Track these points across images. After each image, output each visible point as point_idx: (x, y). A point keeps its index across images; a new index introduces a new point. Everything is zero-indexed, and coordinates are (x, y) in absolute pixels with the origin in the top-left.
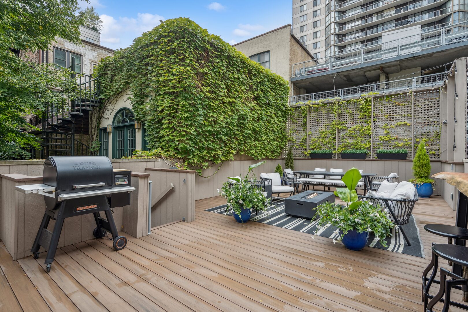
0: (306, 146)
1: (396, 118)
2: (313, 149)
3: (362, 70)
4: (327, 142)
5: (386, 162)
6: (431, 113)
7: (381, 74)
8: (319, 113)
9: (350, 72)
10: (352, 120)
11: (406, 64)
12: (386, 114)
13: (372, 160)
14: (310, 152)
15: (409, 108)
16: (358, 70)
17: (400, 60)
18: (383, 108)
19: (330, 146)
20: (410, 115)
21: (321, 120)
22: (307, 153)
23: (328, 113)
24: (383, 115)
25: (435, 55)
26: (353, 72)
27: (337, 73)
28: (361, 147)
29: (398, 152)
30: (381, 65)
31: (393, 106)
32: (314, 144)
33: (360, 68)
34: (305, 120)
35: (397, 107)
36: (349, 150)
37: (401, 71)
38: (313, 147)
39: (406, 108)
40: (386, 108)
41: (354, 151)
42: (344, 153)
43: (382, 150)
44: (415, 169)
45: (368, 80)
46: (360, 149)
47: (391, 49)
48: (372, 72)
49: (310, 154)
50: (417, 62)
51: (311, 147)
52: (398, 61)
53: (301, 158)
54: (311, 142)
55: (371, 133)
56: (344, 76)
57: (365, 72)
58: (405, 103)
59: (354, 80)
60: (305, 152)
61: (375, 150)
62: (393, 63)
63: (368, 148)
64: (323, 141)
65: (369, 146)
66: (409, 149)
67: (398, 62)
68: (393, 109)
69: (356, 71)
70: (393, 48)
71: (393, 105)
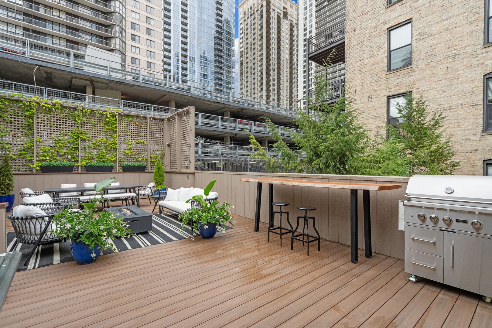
0: (32, 157)
1: (136, 136)
2: (45, 161)
3: (70, 75)
4: (66, 153)
5: (130, 174)
6: (157, 136)
7: (88, 85)
8: (52, 115)
9: (55, 71)
10: (96, 132)
11: (112, 85)
12: (128, 132)
13: (119, 173)
14: (40, 164)
15: (145, 129)
16: (66, 73)
17: (110, 80)
18: (126, 126)
19: (70, 157)
20: (146, 136)
21: (55, 125)
22: (36, 165)
23: (66, 118)
24: (126, 132)
25: (135, 87)
26: (60, 72)
27: (39, 66)
28: (107, 160)
29: (139, 165)
30: (92, 78)
31: (134, 126)
32: (45, 154)
33: (71, 72)
34: (32, 122)
35: (137, 127)
36: (94, 163)
37: (106, 90)
38: (44, 158)
39: (143, 129)
40: (128, 126)
41: (101, 164)
42: (90, 165)
43: (125, 163)
44: (156, 179)
45: (71, 85)
47: (102, 66)
48: (80, 80)
49: (41, 167)
50: (121, 87)
51: (41, 158)
52: (108, 80)
53: (21, 172)
54: (41, 151)
55: (117, 147)
56: (45, 72)
57: (73, 78)
58: (142, 124)
59: (55, 80)
60: (30, 164)
62: (103, 80)
63: (113, 161)
64: (59, 152)
65: (115, 159)
66: (145, 163)
67: (108, 82)
68: (132, 127)
69: (64, 73)
70: (104, 66)
71: (134, 124)
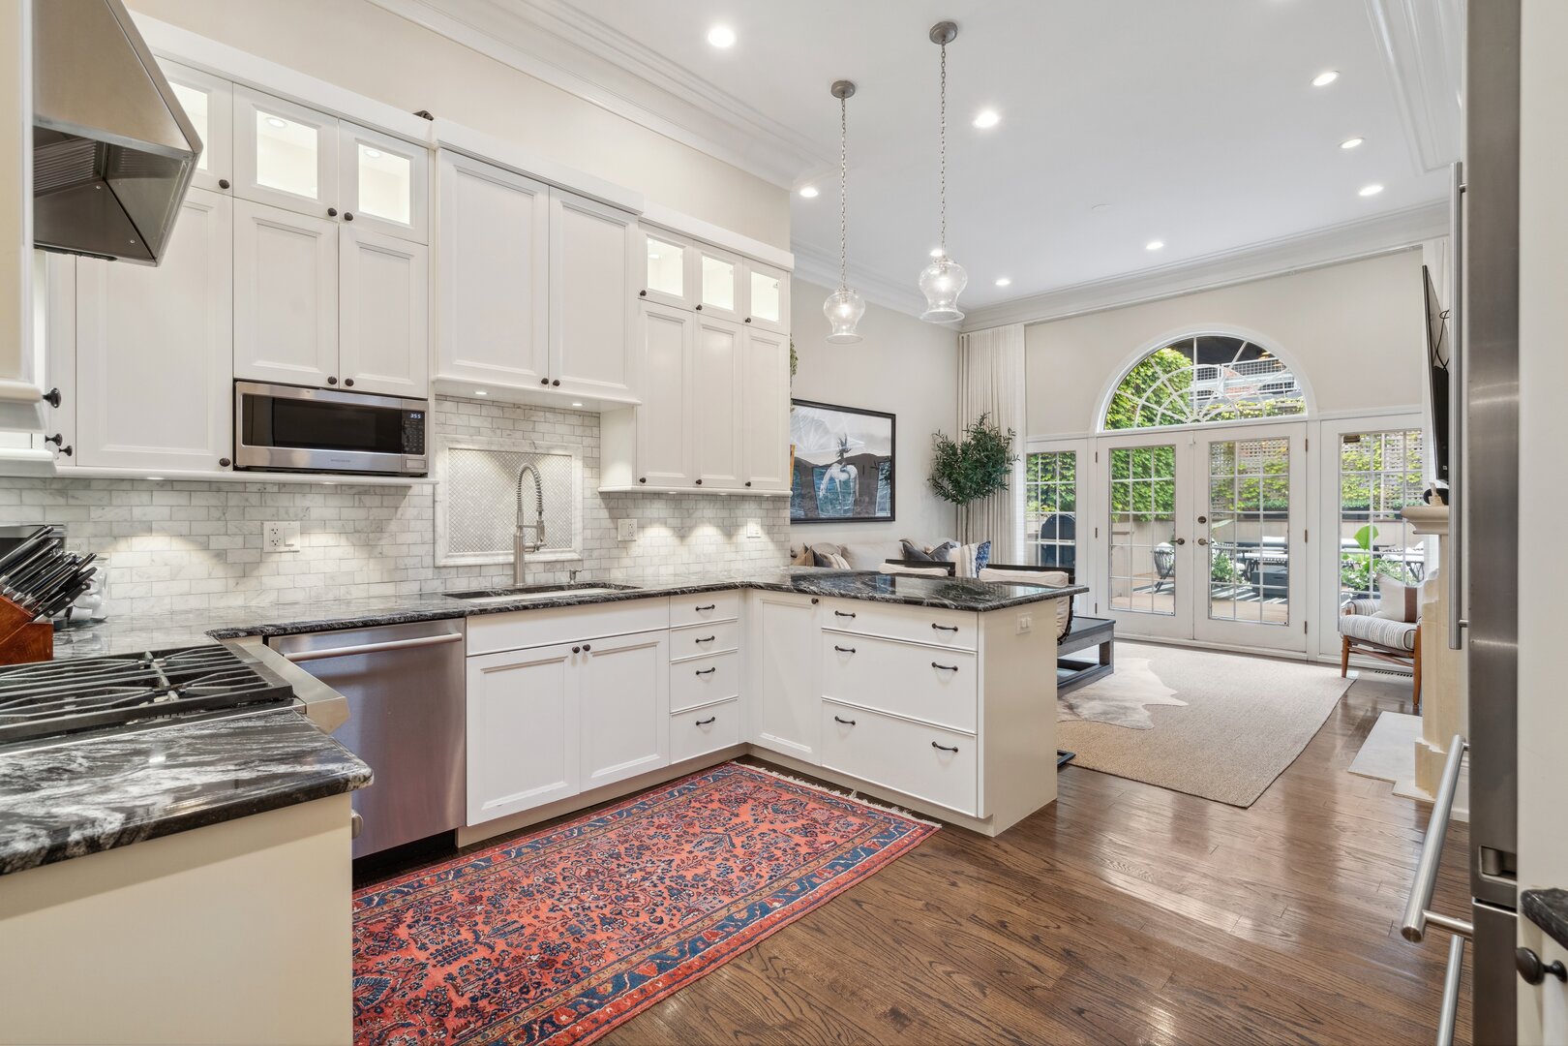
0: (1232, 494)
2: (1248, 499)
13: (1381, 521)
28: (1358, 496)
32: (1251, 490)
38: (1249, 496)
46: (1356, 500)
51: (1245, 496)
54: (1245, 486)
60: (1230, 505)
61: (1390, 500)
64: (1271, 484)
